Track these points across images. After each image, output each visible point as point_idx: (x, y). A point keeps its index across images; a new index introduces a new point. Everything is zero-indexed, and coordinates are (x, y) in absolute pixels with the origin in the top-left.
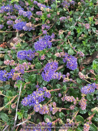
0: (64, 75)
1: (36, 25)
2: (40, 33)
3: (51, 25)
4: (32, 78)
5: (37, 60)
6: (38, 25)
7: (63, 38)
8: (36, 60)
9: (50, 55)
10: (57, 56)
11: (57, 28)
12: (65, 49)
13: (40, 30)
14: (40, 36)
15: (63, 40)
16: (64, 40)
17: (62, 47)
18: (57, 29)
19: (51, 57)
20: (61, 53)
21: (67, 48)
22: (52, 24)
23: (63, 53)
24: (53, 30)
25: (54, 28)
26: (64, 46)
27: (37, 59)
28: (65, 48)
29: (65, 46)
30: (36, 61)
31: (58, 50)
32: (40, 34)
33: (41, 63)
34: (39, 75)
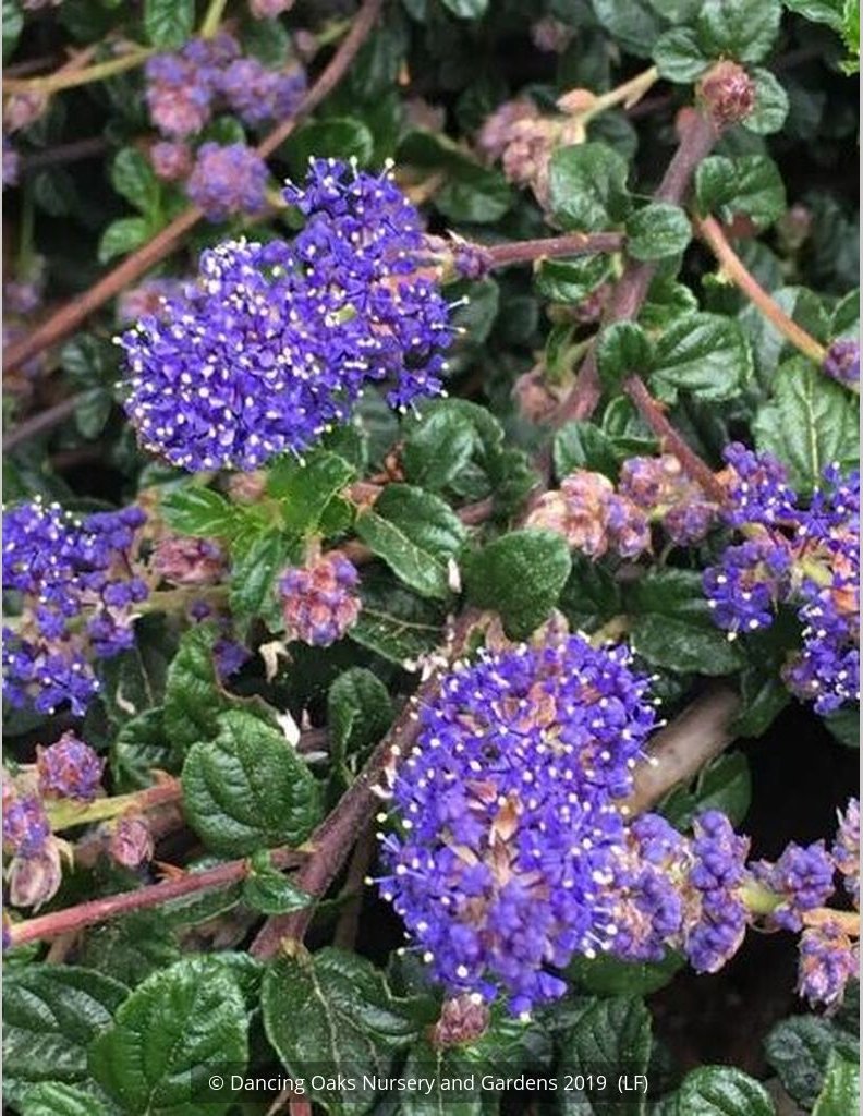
0: (794, 853)
1: (36, 83)
2: (127, 210)
3: (308, 42)
4: (175, 1035)
5: (203, 688)
6: (73, 74)
7: (617, 209)
8: (175, 676)
9: (436, 549)
10: (576, 537)
11: (433, 98)
12: (685, 393)
13: (123, 158)
14: (136, 282)
15: (615, 238)
16: (633, 230)
17: (637, 360)
18: (439, 114)
19: (455, 580)
20: (641, 470)
21: (715, 378)
22: (332, 31)
23: (673, 465)
24: (365, 136)
25: (388, 87)
26: (665, 347)
27: (186, 665)
28: (691, 378)
29: (689, 341)
30: (183, 701)
31: (567, 438)
32: (120, 234)
33: (286, 721)
34: (284, 964)
